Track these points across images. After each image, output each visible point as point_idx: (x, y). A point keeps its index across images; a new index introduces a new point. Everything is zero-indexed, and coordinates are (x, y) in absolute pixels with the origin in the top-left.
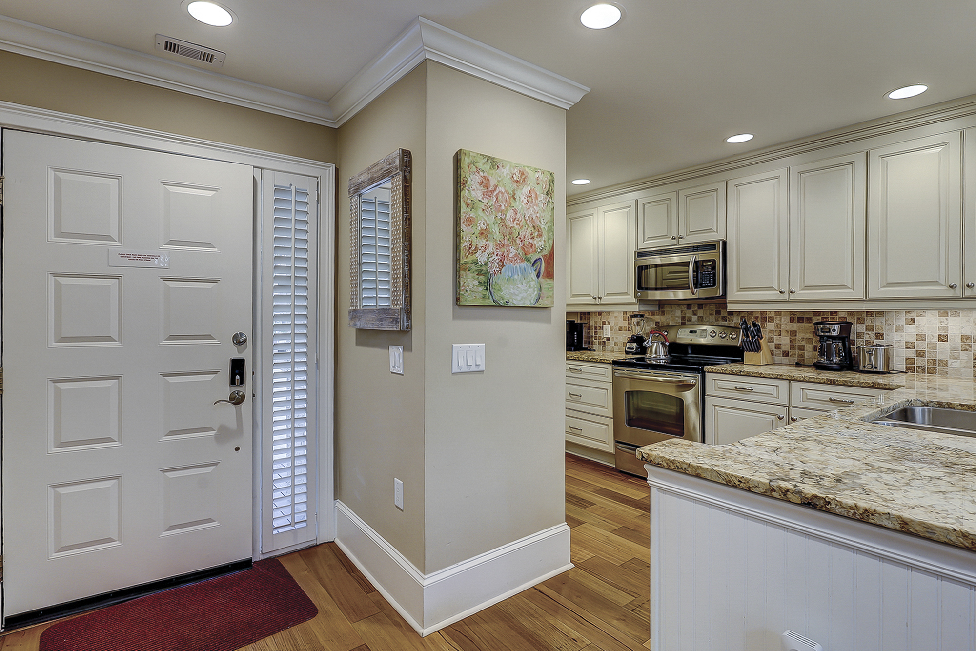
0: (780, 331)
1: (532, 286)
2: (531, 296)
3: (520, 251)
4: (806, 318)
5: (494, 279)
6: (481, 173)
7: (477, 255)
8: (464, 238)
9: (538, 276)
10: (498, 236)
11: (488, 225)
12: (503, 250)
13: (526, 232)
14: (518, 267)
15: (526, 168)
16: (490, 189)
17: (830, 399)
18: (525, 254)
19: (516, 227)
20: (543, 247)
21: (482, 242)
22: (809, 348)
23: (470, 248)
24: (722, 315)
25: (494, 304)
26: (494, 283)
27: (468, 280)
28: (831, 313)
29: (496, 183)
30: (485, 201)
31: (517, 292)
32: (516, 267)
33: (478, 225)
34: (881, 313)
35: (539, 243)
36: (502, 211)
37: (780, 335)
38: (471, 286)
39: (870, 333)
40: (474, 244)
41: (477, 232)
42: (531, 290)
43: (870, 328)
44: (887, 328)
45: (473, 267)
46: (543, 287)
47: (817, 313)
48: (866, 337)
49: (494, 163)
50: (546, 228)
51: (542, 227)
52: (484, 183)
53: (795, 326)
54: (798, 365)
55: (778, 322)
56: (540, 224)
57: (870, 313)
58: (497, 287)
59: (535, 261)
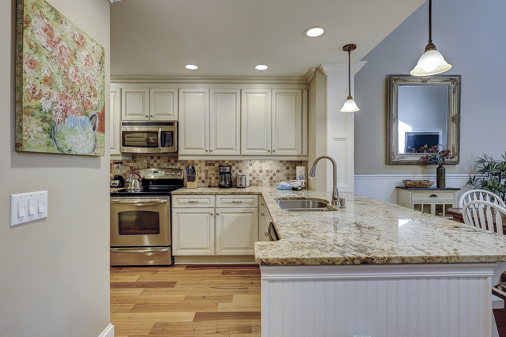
0: (201, 170)
1: (90, 137)
2: (89, 146)
3: (80, 105)
4: (213, 163)
5: (58, 128)
6: (46, 21)
7: (41, 101)
8: (27, 80)
9: (94, 129)
10: (61, 87)
11: (52, 74)
12: (66, 101)
13: (85, 90)
14: (79, 119)
15: (85, 35)
16: (54, 39)
17: (233, 202)
18: (85, 109)
19: (77, 83)
20: (97, 105)
21: (46, 89)
22: (213, 178)
23: (33, 92)
24: (171, 163)
25: (58, 152)
26: (58, 131)
27: (32, 125)
28: (223, 161)
29: (59, 35)
30: (49, 49)
31: (78, 142)
32: (77, 119)
33: (42, 71)
34: (241, 161)
35: (94, 102)
36: (65, 65)
37: (201, 172)
38: (35, 132)
39: (237, 170)
40: (38, 89)
41: (41, 78)
42: (89, 141)
43: (237, 168)
44: (243, 168)
45: (37, 112)
46: (98, 139)
47: (217, 161)
48: (236, 172)
49: (58, 16)
50: (100, 91)
51: (97, 89)
52: (48, 31)
53: (208, 168)
54: (209, 187)
55: (200, 166)
56: (95, 86)
57: (237, 161)
58: (61, 136)
59: (92, 117)
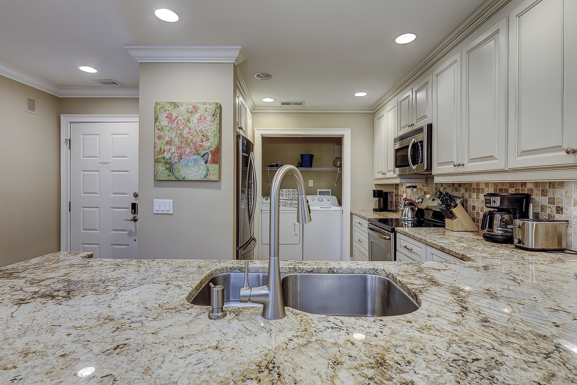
1: (202, 169)
2: (201, 174)
3: (193, 150)
5: (175, 166)
6: (167, 112)
7: (164, 154)
8: (157, 146)
9: (206, 163)
10: (178, 143)
11: (171, 138)
12: (181, 150)
13: (197, 139)
14: (192, 158)
15: (198, 104)
16: (173, 119)
18: (197, 151)
19: (190, 137)
20: (210, 146)
21: (167, 147)
23: (160, 151)
25: (175, 179)
26: (175, 168)
27: (159, 167)
29: (176, 115)
30: (170, 125)
31: (190, 172)
32: (190, 159)
33: (165, 138)
35: (206, 144)
36: (180, 130)
38: (161, 170)
39: (551, 206)
40: (163, 149)
41: (164, 143)
42: (201, 171)
44: (566, 201)
45: (162, 161)
46: (210, 169)
48: (548, 211)
49: (175, 105)
50: (213, 135)
51: (209, 135)
52: (169, 117)
56: (207, 133)
58: (177, 170)
59: (204, 155)
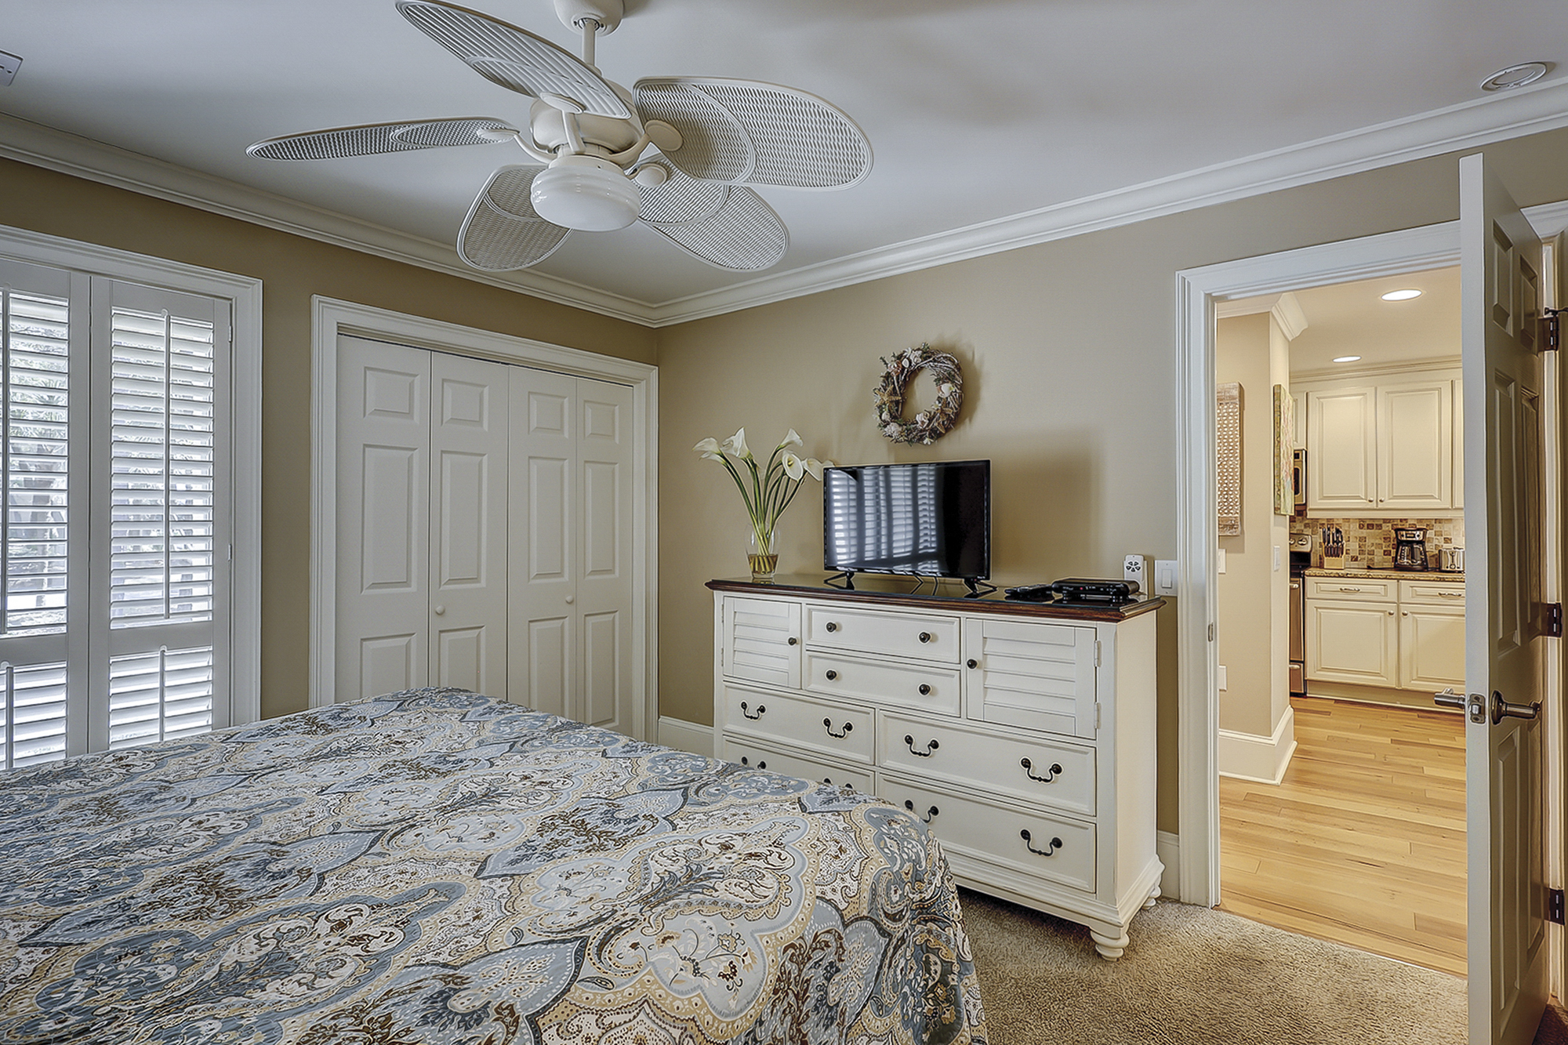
0: (1349, 537)
4: (1376, 524)
17: (1439, 593)
22: (1379, 553)
28: (1401, 520)
34: (1449, 521)
37: (1349, 541)
39: (1440, 538)
43: (1438, 534)
44: (1455, 533)
47: (1386, 521)
48: (1437, 541)
53: (1365, 532)
54: (1369, 568)
57: (1442, 521)
